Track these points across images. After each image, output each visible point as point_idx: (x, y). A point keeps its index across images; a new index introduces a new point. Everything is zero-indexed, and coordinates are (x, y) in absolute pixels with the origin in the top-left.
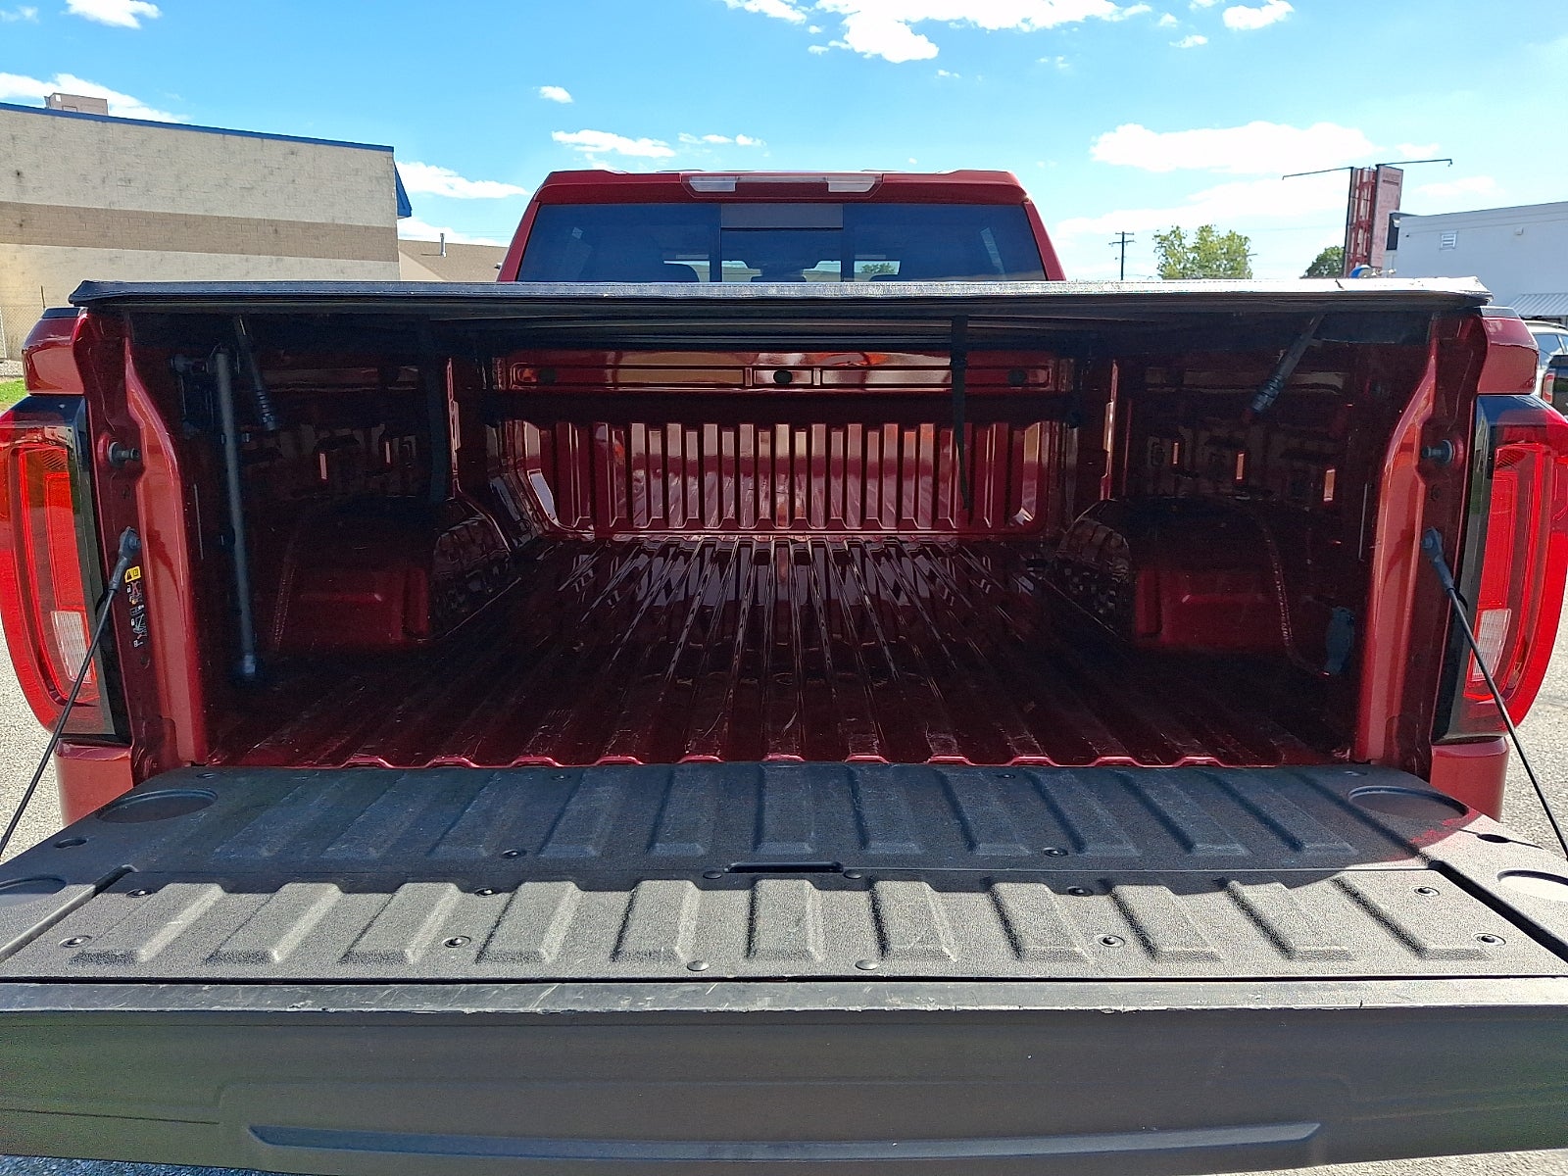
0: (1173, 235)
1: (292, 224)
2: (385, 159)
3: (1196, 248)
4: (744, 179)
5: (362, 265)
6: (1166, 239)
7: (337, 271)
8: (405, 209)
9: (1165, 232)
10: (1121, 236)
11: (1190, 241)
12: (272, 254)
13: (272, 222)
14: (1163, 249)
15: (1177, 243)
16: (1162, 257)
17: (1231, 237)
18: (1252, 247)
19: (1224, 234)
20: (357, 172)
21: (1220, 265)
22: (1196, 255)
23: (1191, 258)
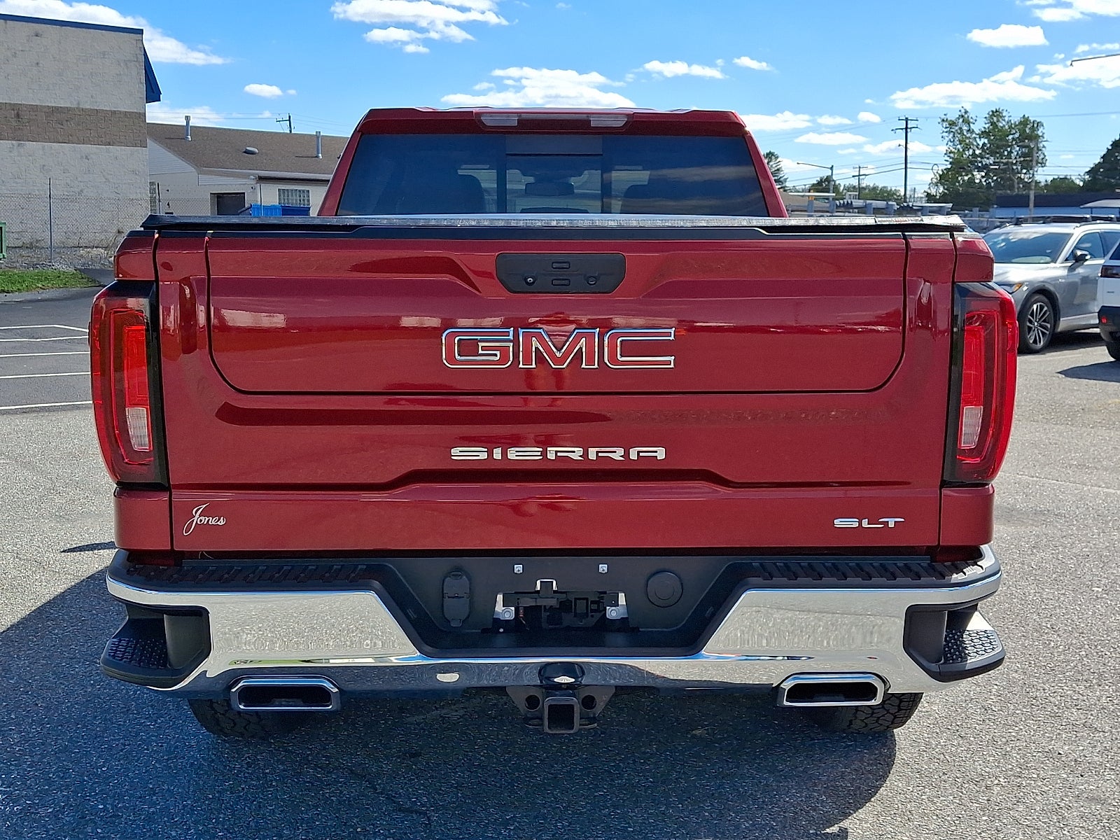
0: (961, 120)
1: (34, 108)
2: (135, 42)
3: (984, 134)
4: (524, 116)
5: (107, 151)
6: (952, 124)
7: (82, 157)
8: (153, 93)
9: (953, 116)
10: (904, 122)
11: (980, 125)
12: (14, 139)
13: (13, 107)
14: (951, 135)
15: (965, 128)
16: (950, 143)
17: (1025, 121)
18: (1046, 132)
19: (1016, 119)
20: (104, 55)
21: (1011, 152)
22: (986, 141)
23: (981, 144)
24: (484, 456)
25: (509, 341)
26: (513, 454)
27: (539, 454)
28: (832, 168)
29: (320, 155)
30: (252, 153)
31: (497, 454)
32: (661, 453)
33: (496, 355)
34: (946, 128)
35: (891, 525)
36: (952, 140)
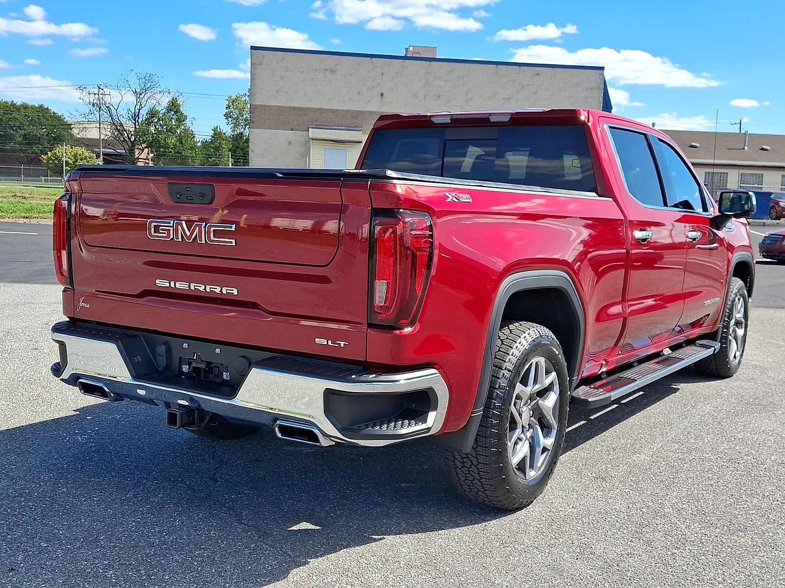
2: (598, 76)
4: (455, 117)
20: (578, 85)
24: (168, 285)
25: (171, 227)
26: (178, 285)
27: (188, 286)
29: (746, 148)
30: (695, 147)
31: (172, 285)
32: (235, 292)
33: (165, 233)
35: (342, 345)
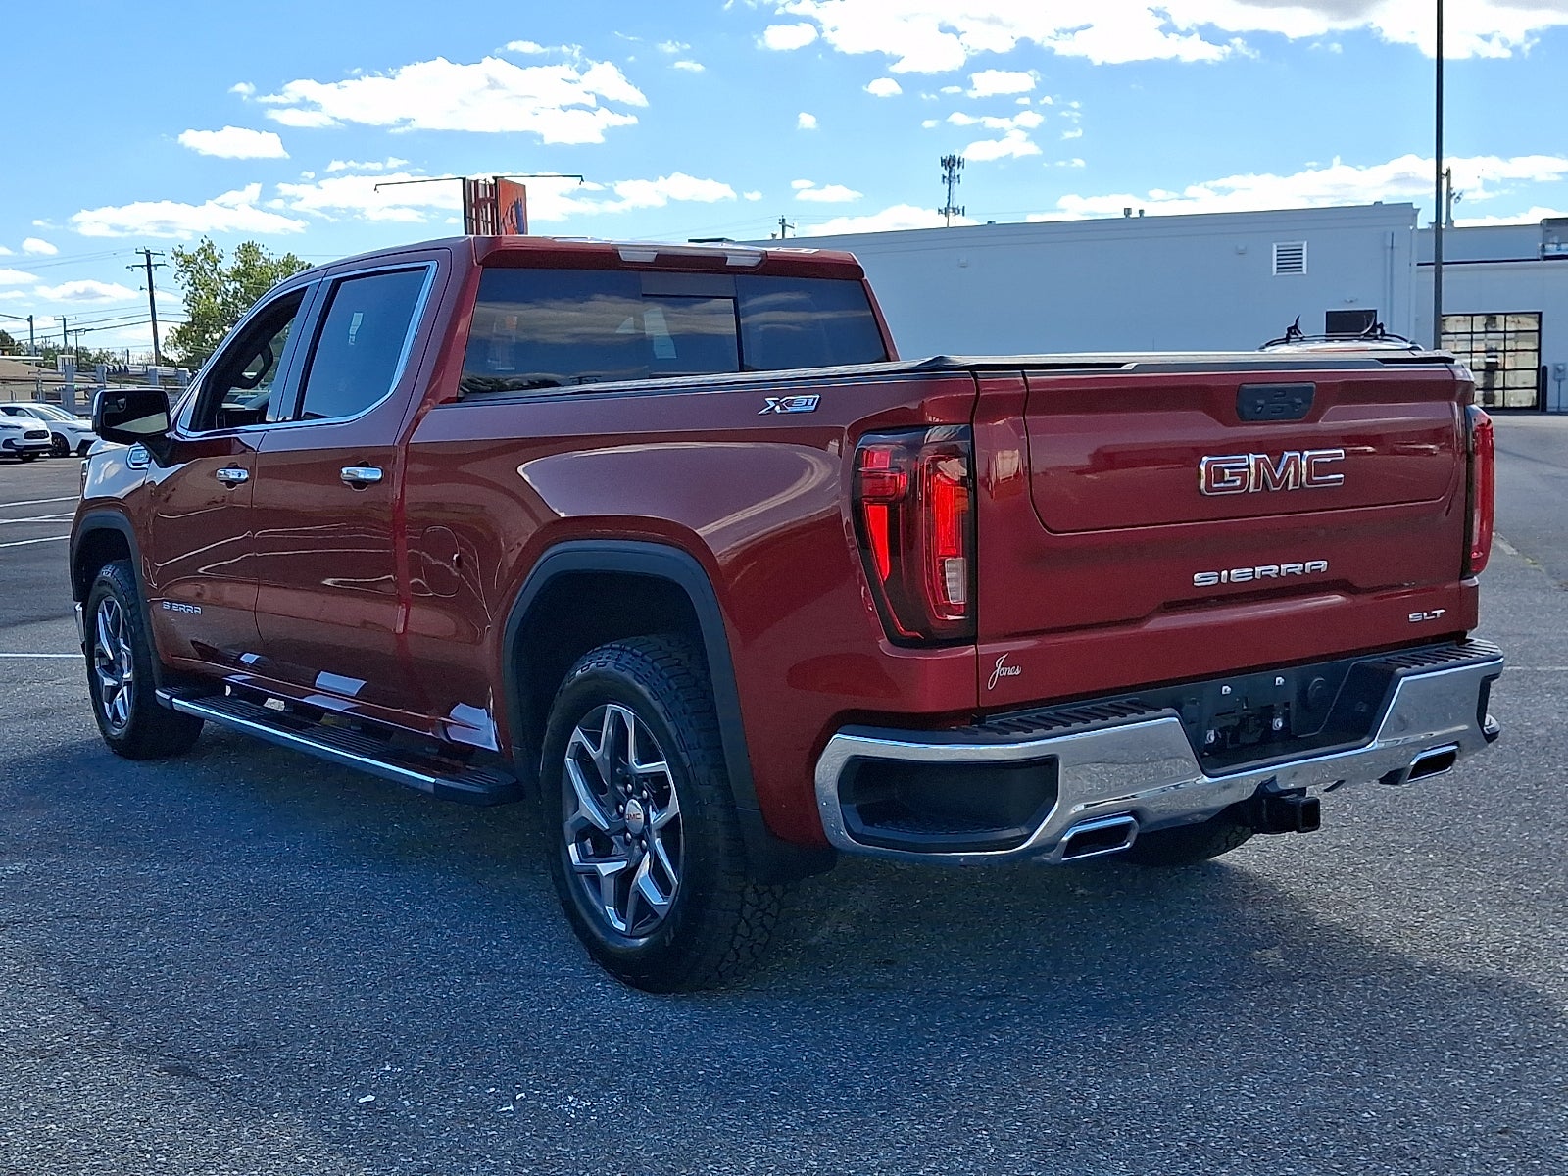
0: (203, 255)
9: (190, 250)
10: (146, 256)
11: (229, 263)
14: (189, 275)
15: (209, 266)
16: (188, 286)
19: (278, 257)
22: (238, 285)
23: (231, 289)
24: (1217, 582)
25: (1246, 466)
26: (1234, 576)
27: (1251, 574)
28: (30, 319)
31: (1224, 579)
32: (1323, 567)
33: (1235, 481)
34: (182, 266)
35: (1438, 616)
36: (192, 282)
